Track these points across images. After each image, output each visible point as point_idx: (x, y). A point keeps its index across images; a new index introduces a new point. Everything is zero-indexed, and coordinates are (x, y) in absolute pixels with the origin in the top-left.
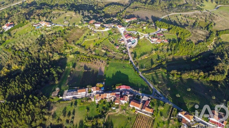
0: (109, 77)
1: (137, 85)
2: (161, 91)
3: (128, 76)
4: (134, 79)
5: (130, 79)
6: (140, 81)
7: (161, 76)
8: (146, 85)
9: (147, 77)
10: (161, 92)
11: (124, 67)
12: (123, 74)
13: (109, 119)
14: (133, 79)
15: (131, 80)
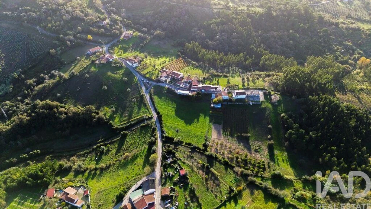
0: (205, 117)
1: (166, 99)
2: (140, 90)
3: (175, 114)
4: (167, 108)
5: (173, 109)
6: (160, 105)
7: (124, 115)
8: (155, 98)
9: (147, 111)
10: (141, 88)
11: (177, 131)
12: (182, 118)
13: (206, 74)
14: (169, 108)
15: (173, 107)
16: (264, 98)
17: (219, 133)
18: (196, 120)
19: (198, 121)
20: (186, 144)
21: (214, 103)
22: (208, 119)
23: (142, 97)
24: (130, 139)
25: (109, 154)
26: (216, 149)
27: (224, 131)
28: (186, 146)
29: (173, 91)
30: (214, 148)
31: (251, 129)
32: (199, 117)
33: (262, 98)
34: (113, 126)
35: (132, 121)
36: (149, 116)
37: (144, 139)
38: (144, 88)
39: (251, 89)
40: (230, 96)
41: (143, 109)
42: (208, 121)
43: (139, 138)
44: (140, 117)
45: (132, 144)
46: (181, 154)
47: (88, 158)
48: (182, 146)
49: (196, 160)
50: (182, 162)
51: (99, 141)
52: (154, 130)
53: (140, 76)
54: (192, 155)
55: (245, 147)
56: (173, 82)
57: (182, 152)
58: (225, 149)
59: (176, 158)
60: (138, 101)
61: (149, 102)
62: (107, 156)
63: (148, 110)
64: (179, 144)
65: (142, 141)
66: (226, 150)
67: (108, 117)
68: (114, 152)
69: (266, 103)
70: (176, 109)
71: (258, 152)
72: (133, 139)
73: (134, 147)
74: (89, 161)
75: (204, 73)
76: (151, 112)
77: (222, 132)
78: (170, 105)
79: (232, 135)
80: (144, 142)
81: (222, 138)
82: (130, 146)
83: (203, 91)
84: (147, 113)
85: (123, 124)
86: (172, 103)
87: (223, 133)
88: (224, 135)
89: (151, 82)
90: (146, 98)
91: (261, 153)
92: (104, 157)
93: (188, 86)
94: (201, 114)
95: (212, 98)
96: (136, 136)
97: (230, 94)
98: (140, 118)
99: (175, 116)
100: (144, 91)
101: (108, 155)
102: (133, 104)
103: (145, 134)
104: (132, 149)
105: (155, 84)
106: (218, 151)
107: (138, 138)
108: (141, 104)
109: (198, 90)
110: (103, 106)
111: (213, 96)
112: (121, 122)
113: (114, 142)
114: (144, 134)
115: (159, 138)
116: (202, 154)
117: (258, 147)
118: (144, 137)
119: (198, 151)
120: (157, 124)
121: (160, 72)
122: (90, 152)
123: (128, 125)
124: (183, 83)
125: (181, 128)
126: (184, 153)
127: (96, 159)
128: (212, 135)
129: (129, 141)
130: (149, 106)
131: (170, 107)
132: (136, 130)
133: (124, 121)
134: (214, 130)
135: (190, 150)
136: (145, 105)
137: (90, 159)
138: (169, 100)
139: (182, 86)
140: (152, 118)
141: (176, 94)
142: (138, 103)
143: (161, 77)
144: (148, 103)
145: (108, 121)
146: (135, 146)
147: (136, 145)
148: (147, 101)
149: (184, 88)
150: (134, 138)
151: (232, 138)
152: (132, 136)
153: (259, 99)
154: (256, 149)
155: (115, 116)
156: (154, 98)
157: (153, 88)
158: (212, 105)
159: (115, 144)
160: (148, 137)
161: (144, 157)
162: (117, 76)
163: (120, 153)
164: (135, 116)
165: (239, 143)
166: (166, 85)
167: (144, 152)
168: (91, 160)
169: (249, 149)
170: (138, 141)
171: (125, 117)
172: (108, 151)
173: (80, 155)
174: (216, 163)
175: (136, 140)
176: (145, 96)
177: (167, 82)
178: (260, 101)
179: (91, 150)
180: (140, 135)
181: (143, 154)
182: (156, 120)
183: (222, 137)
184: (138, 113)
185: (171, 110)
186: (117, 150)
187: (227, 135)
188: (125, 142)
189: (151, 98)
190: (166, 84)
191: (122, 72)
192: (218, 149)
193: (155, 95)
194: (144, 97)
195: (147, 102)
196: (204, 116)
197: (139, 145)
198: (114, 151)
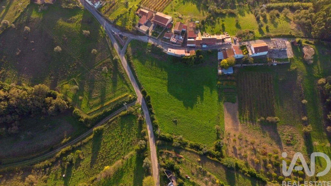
0: (211, 92)
1: (152, 65)
2: (111, 49)
3: (168, 91)
4: (155, 81)
5: (164, 82)
6: (144, 76)
7: (94, 95)
8: (136, 63)
9: (126, 87)
10: (112, 46)
11: (175, 122)
12: (179, 98)
13: (203, 13)
14: (158, 80)
15: (164, 79)
16: (292, 53)
17: (234, 118)
18: (199, 98)
19: (202, 99)
20: (192, 147)
21: (222, 68)
22: (215, 94)
23: (116, 62)
24: (108, 138)
25: (81, 165)
26: (234, 148)
27: (241, 114)
28: (193, 152)
29: (161, 50)
30: (231, 147)
31: (278, 107)
32: (203, 93)
33: (290, 54)
34: (80, 117)
35: (108, 106)
36: (130, 97)
37: (129, 138)
38: (116, 46)
39: (272, 37)
40: (244, 53)
41: (120, 85)
42: (217, 99)
43: (122, 136)
44: (118, 98)
45: (111, 147)
46: (187, 166)
47: (51, 174)
48: (187, 151)
49: (210, 176)
50: (190, 182)
51: (64, 141)
52: (141, 122)
53: (108, 24)
54: (204, 169)
55: (272, 138)
56: (158, 32)
57: (189, 164)
58: (246, 146)
59: (181, 178)
60: (111, 69)
61: (127, 71)
62: (78, 170)
63: (128, 86)
64: (181, 148)
65: (127, 142)
66: (247, 148)
67: (70, 100)
68: (88, 162)
69: (297, 62)
70: (168, 82)
71: (292, 145)
72: (112, 139)
73: (116, 153)
74: (54, 179)
75: (199, 10)
76: (134, 89)
77: (238, 116)
78: (159, 75)
79: (252, 120)
80: (128, 143)
81: (240, 128)
82: (109, 152)
83: (204, 46)
84: (127, 91)
85: (94, 111)
86: (162, 70)
87: (240, 119)
88: (242, 121)
89: (125, 35)
90: (121, 63)
91: (295, 147)
92: (74, 171)
93: (181, 40)
94: (205, 88)
95: (219, 59)
96: (115, 132)
97: (245, 50)
98: (118, 100)
99: (167, 93)
100: (117, 52)
101: (79, 168)
102: (105, 75)
103: (129, 129)
104: (113, 156)
105: (132, 38)
106: (238, 152)
107: (120, 136)
108: (116, 77)
109: (197, 46)
110: (60, 80)
111: (220, 55)
112: (91, 109)
113: (85, 144)
114: (127, 128)
115: (151, 137)
116: (218, 164)
117: (289, 137)
118: (129, 134)
119: (211, 158)
120: (144, 110)
121: (137, 14)
122: (54, 163)
123: (103, 114)
124: (173, 36)
125: (179, 116)
126: (192, 166)
127: (64, 176)
128: (225, 123)
129: (107, 142)
130: (129, 79)
131: (159, 78)
132: (114, 122)
133: (96, 105)
134: (226, 114)
135: (199, 160)
136: (122, 77)
137: (54, 176)
138: (156, 66)
139: (173, 40)
140: (135, 99)
141: (165, 54)
142: (111, 73)
143: (140, 25)
144: (126, 73)
145: (73, 109)
146: (117, 151)
147: (118, 148)
148: (124, 69)
149: (175, 43)
150: (113, 137)
151: (253, 124)
152: (110, 132)
153: (286, 55)
154: (288, 141)
155: (80, 98)
156: (134, 64)
157: (129, 45)
158: (220, 71)
159: (87, 146)
160: (134, 134)
161: (133, 174)
162: (72, 26)
163: (97, 163)
164: (110, 96)
165: (264, 133)
166: (148, 39)
167: (131, 163)
168: (56, 179)
169: (279, 142)
170: (120, 142)
171: (95, 99)
172: (79, 160)
173: (40, 169)
174: (238, 176)
175: (117, 140)
176: (120, 61)
177: (150, 34)
178: (288, 58)
179: (53, 160)
180: (122, 131)
181: (131, 167)
182: (142, 103)
183: (239, 124)
184: (114, 91)
185: (162, 83)
186: (92, 158)
187: (246, 120)
188: (102, 144)
189: (130, 64)
190: (149, 37)
191: (79, 17)
192: (237, 148)
193: (134, 58)
194: (119, 63)
195: (125, 71)
196: (209, 91)
197: (122, 149)
198: (87, 160)
